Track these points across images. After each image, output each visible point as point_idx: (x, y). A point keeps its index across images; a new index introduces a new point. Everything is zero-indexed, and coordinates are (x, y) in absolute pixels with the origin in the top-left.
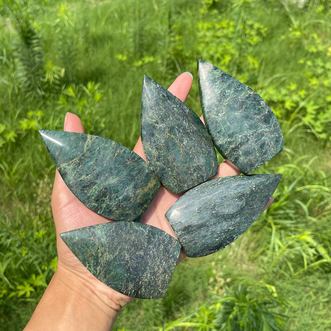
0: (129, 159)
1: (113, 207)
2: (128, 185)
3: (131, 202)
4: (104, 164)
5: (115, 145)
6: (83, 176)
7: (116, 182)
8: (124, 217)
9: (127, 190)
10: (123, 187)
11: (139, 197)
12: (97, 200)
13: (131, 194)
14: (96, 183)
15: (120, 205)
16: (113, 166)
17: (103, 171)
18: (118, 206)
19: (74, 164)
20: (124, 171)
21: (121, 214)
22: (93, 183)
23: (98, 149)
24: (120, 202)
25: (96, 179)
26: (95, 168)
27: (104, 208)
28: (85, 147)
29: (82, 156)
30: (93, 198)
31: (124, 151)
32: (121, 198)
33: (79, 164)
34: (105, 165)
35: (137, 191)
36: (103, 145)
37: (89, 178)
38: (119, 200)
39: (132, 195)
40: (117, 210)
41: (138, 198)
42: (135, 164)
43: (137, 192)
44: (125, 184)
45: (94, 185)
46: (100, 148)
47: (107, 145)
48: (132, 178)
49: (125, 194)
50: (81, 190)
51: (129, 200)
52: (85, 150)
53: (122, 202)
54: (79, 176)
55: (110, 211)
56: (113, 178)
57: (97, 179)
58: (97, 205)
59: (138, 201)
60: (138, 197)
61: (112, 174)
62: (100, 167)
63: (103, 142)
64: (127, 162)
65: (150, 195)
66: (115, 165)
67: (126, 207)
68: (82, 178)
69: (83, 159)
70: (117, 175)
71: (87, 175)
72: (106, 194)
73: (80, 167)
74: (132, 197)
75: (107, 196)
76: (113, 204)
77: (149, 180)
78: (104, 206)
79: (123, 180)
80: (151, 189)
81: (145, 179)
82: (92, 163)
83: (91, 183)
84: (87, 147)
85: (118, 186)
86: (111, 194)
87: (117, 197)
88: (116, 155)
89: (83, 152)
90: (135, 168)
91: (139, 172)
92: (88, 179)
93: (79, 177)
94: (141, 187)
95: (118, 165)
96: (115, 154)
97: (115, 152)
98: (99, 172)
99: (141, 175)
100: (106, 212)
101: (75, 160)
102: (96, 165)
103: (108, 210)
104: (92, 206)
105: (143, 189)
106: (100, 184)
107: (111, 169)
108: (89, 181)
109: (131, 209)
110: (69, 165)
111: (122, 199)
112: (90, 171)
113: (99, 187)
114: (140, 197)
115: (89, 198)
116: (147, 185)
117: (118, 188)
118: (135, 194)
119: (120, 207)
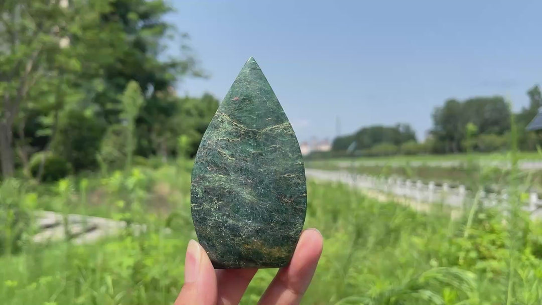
0: (291, 197)
1: (211, 220)
2: (255, 219)
3: (233, 240)
4: (261, 168)
5: (298, 166)
6: (227, 151)
7: (247, 201)
8: (208, 244)
9: (246, 224)
10: (247, 216)
11: (249, 247)
12: (206, 192)
13: (244, 233)
14: (229, 175)
15: (220, 227)
16: (266, 181)
17: (252, 173)
18: (217, 226)
19: (236, 129)
20: (270, 200)
21: (209, 238)
22: (227, 170)
23: (278, 146)
24: (223, 225)
25: (234, 172)
26: (249, 159)
27: (203, 208)
28: (269, 128)
29: (253, 132)
30: (207, 184)
31: (299, 184)
32: (231, 221)
33: (240, 136)
34: (261, 170)
35: (255, 238)
36: (288, 149)
37: (229, 161)
38: (227, 222)
39: (244, 235)
40: (212, 228)
41: (246, 246)
42: (291, 211)
43: (253, 238)
44: (253, 214)
45: (225, 174)
46: (280, 148)
47: (290, 155)
48: (267, 221)
49: (240, 224)
50: (207, 161)
51: (235, 236)
52: (265, 130)
53: (225, 227)
54: (223, 146)
55: (204, 219)
56: (250, 193)
57: (236, 172)
58: (201, 196)
59: (242, 249)
60: (248, 245)
61: (255, 188)
62: (254, 165)
63: (291, 148)
64: (285, 197)
65: (261, 260)
66: (271, 184)
67: (222, 237)
68: (223, 152)
69: (250, 136)
70: (260, 195)
71: (232, 156)
72: (222, 198)
73: (236, 139)
74: (241, 236)
75: (221, 201)
76: (217, 217)
77: (282, 245)
78: (206, 206)
79: (256, 209)
80: (271, 256)
81: (279, 239)
82: (253, 151)
83: (225, 168)
84: (270, 130)
85: (244, 206)
86: (227, 205)
87: (228, 216)
88: (285, 176)
89: (259, 129)
90: (286, 213)
91: (283, 224)
92: (227, 160)
93: (222, 148)
94: (265, 240)
95: (274, 188)
96: (285, 174)
97: (289, 172)
98: (246, 169)
99: (280, 229)
100: (199, 215)
101: (242, 126)
102: (254, 158)
103: (202, 215)
104: (195, 189)
105: (262, 244)
106: (231, 180)
107: (261, 182)
108: (225, 164)
109: (224, 245)
110: (230, 123)
111: (230, 224)
112: (239, 156)
113: (226, 182)
114: (249, 249)
115: (203, 178)
116: (272, 247)
117: (241, 209)
118: (248, 237)
119: (217, 228)
